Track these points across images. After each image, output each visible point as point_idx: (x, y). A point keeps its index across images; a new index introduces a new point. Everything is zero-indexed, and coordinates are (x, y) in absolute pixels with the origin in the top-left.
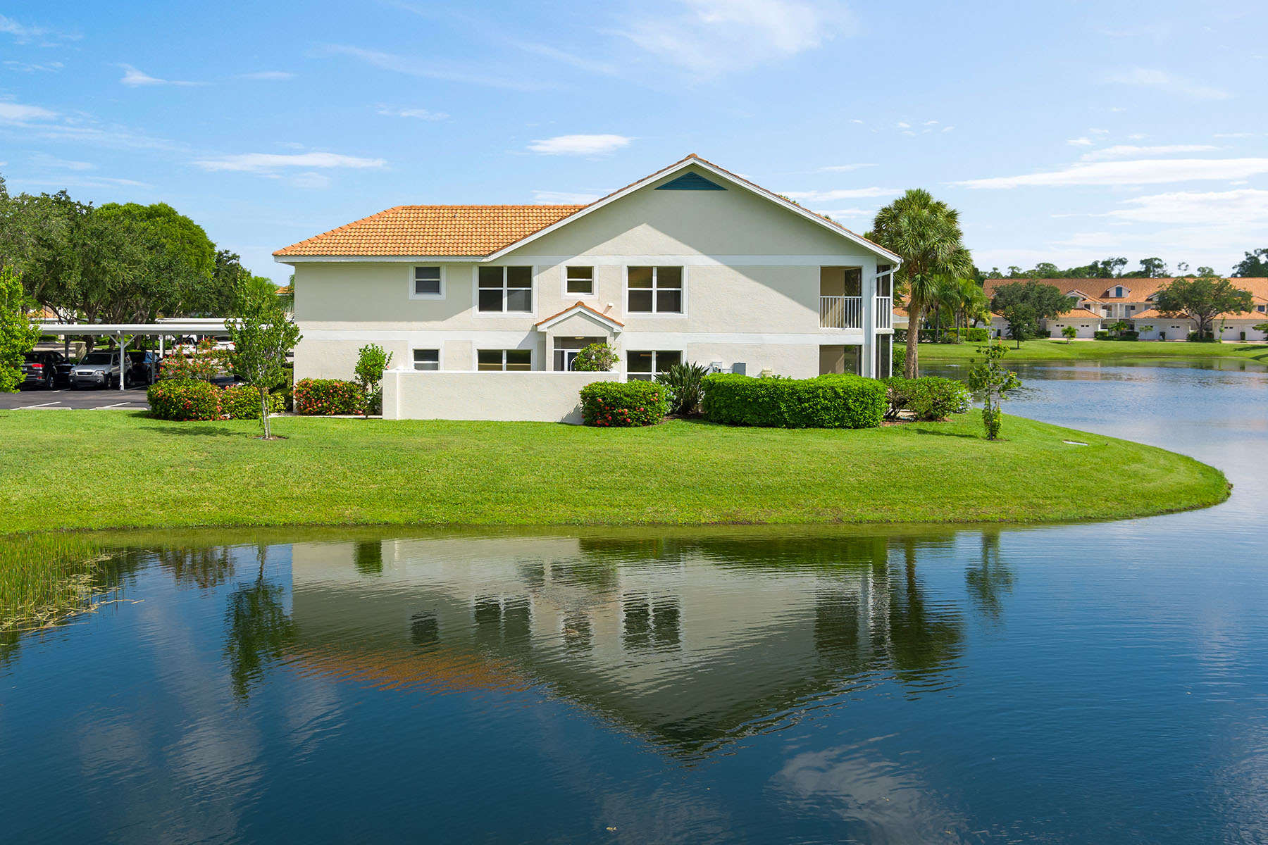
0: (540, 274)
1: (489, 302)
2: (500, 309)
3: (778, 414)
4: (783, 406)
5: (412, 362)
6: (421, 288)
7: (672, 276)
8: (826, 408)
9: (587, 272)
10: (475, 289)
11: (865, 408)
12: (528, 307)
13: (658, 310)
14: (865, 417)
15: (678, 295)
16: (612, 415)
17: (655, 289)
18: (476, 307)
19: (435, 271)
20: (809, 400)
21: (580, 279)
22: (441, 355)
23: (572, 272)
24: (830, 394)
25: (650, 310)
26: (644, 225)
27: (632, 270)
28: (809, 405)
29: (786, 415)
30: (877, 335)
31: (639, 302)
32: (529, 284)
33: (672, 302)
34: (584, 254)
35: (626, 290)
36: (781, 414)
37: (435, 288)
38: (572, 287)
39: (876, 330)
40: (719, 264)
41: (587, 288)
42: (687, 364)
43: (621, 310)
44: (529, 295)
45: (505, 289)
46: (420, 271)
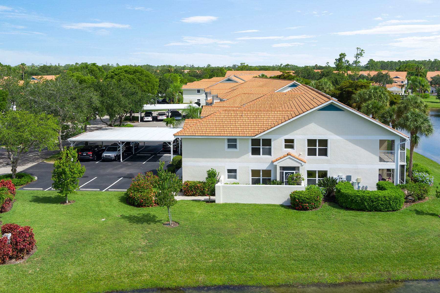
0: (275, 141)
1: (255, 152)
2: (260, 154)
3: (364, 206)
4: (366, 204)
5: (227, 174)
6: (230, 146)
7: (324, 143)
8: (382, 204)
9: (292, 141)
10: (250, 147)
11: (397, 204)
12: (269, 153)
13: (319, 155)
14: (396, 207)
15: (326, 150)
16: (302, 206)
17: (317, 148)
18: (250, 153)
19: (235, 140)
20: (376, 201)
21: (289, 143)
22: (238, 171)
23: (286, 141)
24: (383, 199)
25: (316, 155)
26: (313, 123)
27: (309, 140)
28: (376, 203)
29: (367, 207)
30: (400, 165)
31: (311, 152)
32: (270, 145)
33: (324, 153)
34: (290, 134)
35: (307, 148)
36: (365, 206)
37: (235, 146)
38: (286, 147)
39: (400, 163)
40: (342, 139)
41: (292, 147)
42: (330, 177)
43: (305, 156)
44: (270, 149)
45: (261, 147)
46: (229, 140)
